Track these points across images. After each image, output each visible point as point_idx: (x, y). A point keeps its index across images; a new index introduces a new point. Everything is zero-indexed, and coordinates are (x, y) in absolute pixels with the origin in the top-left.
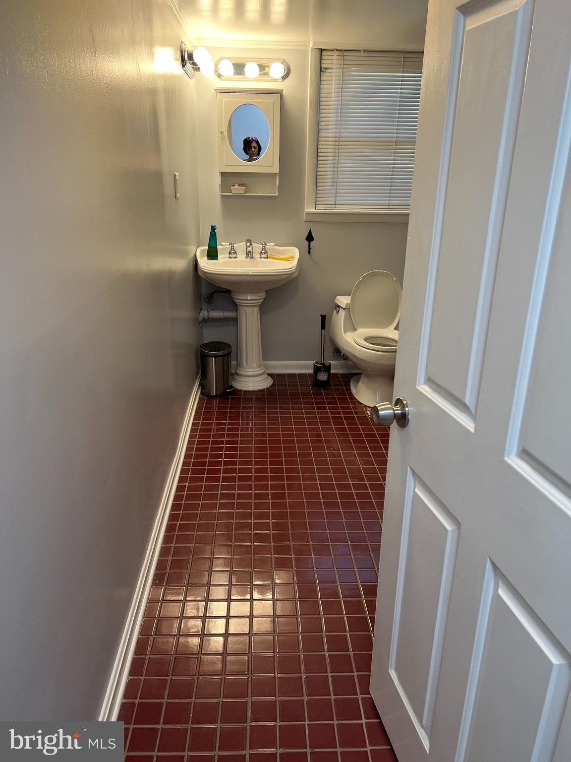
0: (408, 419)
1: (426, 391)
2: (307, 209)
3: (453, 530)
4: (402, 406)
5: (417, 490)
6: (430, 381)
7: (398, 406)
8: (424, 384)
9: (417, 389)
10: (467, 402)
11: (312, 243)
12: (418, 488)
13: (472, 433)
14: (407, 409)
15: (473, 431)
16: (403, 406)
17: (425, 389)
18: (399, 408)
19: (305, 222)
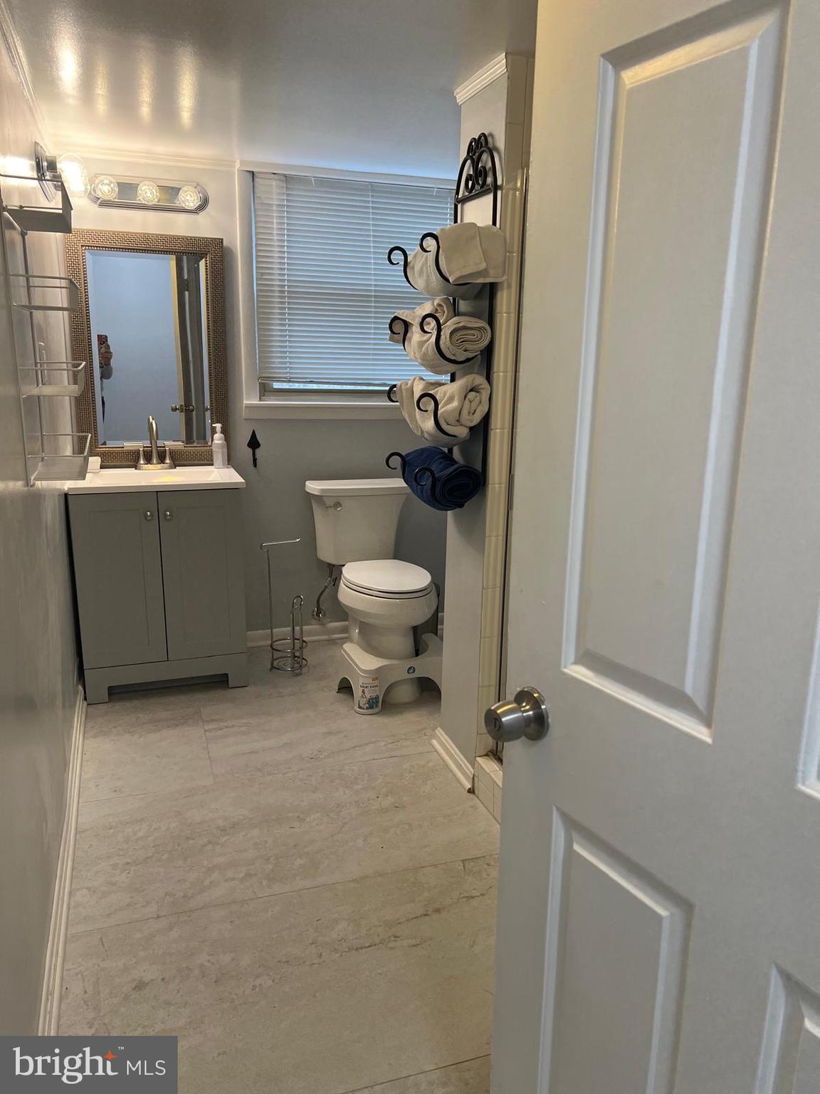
0: (548, 725)
1: (583, 676)
2: (247, 399)
3: (672, 915)
4: (532, 702)
5: (576, 847)
6: (588, 658)
7: (524, 704)
8: (575, 663)
9: (564, 674)
10: (689, 689)
11: (257, 451)
12: (577, 843)
13: (709, 745)
14: (543, 707)
15: (709, 740)
16: (536, 704)
17: (581, 673)
18: (528, 707)
19: (246, 419)
